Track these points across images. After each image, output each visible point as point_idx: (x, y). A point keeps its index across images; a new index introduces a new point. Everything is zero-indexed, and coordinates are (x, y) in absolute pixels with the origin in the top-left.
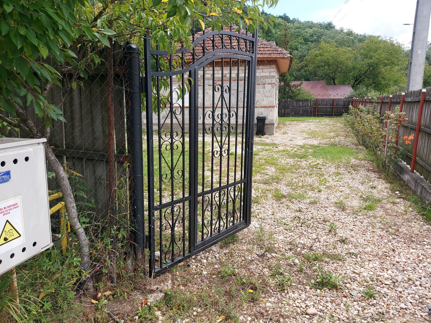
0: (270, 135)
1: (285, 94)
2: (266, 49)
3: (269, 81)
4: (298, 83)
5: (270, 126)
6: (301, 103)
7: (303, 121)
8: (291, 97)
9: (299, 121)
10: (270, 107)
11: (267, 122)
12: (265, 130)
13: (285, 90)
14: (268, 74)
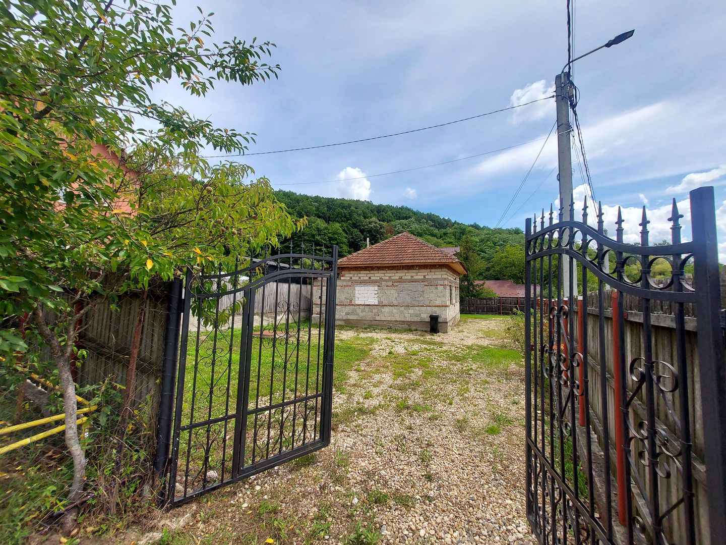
0: (444, 333)
1: (468, 292)
2: (437, 255)
3: (440, 282)
4: (481, 282)
5: (444, 324)
6: (485, 301)
7: (486, 319)
8: (475, 296)
9: (482, 318)
10: (442, 306)
11: (440, 320)
12: (439, 328)
13: (469, 289)
14: (440, 277)
